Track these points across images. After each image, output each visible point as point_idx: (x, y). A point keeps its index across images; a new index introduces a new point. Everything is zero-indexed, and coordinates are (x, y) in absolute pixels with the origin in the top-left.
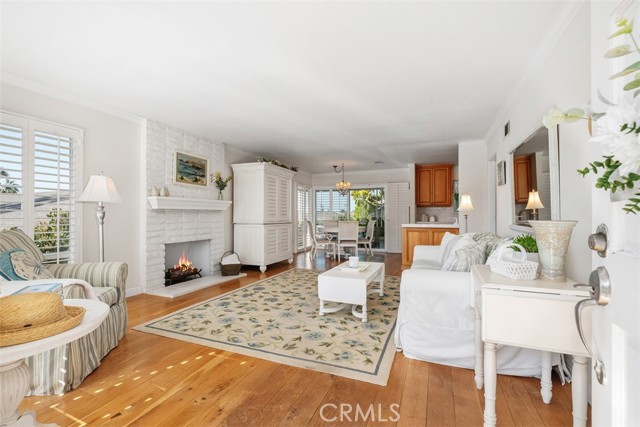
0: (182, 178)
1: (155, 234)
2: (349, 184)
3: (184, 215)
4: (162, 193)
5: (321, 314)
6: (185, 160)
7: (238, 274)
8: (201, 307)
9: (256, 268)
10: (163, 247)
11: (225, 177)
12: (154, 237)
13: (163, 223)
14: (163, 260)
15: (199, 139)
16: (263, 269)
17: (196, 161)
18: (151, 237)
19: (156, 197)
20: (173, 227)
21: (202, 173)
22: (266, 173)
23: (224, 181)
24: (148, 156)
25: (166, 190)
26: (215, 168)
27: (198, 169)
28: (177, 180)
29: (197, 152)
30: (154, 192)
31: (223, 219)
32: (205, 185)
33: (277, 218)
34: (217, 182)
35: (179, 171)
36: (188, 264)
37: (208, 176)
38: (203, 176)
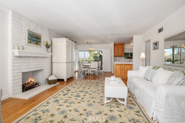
0: (30, 42)
1: (16, 68)
2: (93, 49)
3: (31, 59)
4: (21, 48)
5: (105, 103)
6: (32, 34)
7: (56, 83)
8: (45, 104)
9: (63, 80)
10: (21, 74)
11: (49, 43)
12: (16, 69)
13: (21, 63)
14: (21, 80)
15: (38, 25)
16: (65, 80)
17: (37, 35)
18: (15, 70)
19: (17, 50)
20: (26, 64)
21: (39, 41)
22: (67, 43)
23: (49, 45)
24: (12, 29)
25: (23, 47)
26: (45, 39)
27: (38, 38)
28: (28, 43)
29: (37, 31)
30: (16, 47)
31: (48, 61)
32: (41, 46)
33: (70, 60)
34: (46, 45)
35: (29, 39)
36: (33, 80)
37: (42, 42)
38: (40, 42)
